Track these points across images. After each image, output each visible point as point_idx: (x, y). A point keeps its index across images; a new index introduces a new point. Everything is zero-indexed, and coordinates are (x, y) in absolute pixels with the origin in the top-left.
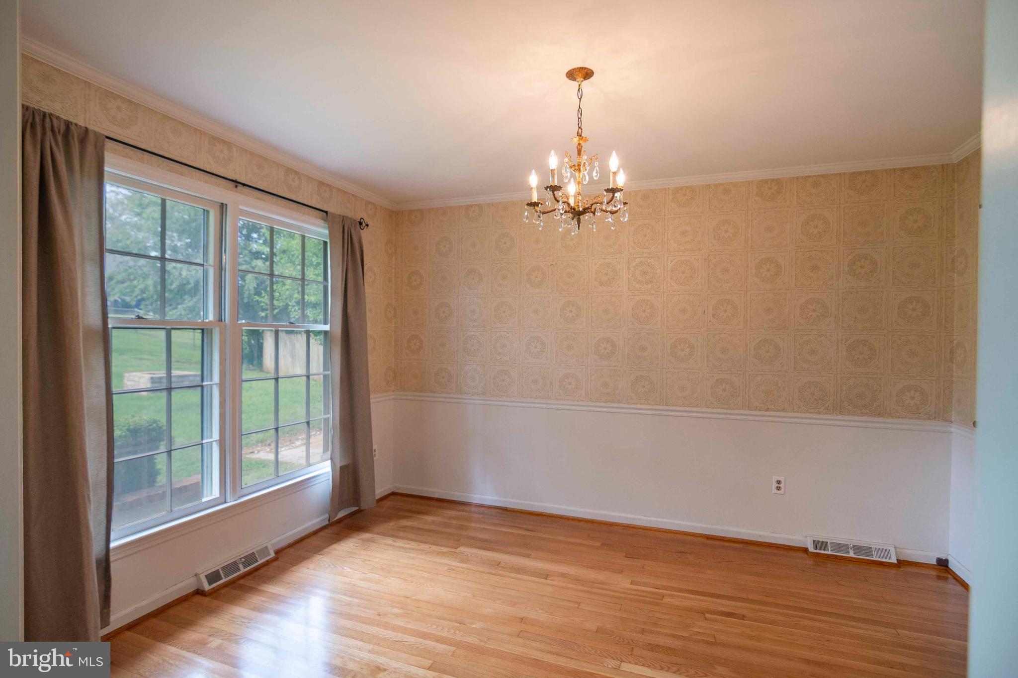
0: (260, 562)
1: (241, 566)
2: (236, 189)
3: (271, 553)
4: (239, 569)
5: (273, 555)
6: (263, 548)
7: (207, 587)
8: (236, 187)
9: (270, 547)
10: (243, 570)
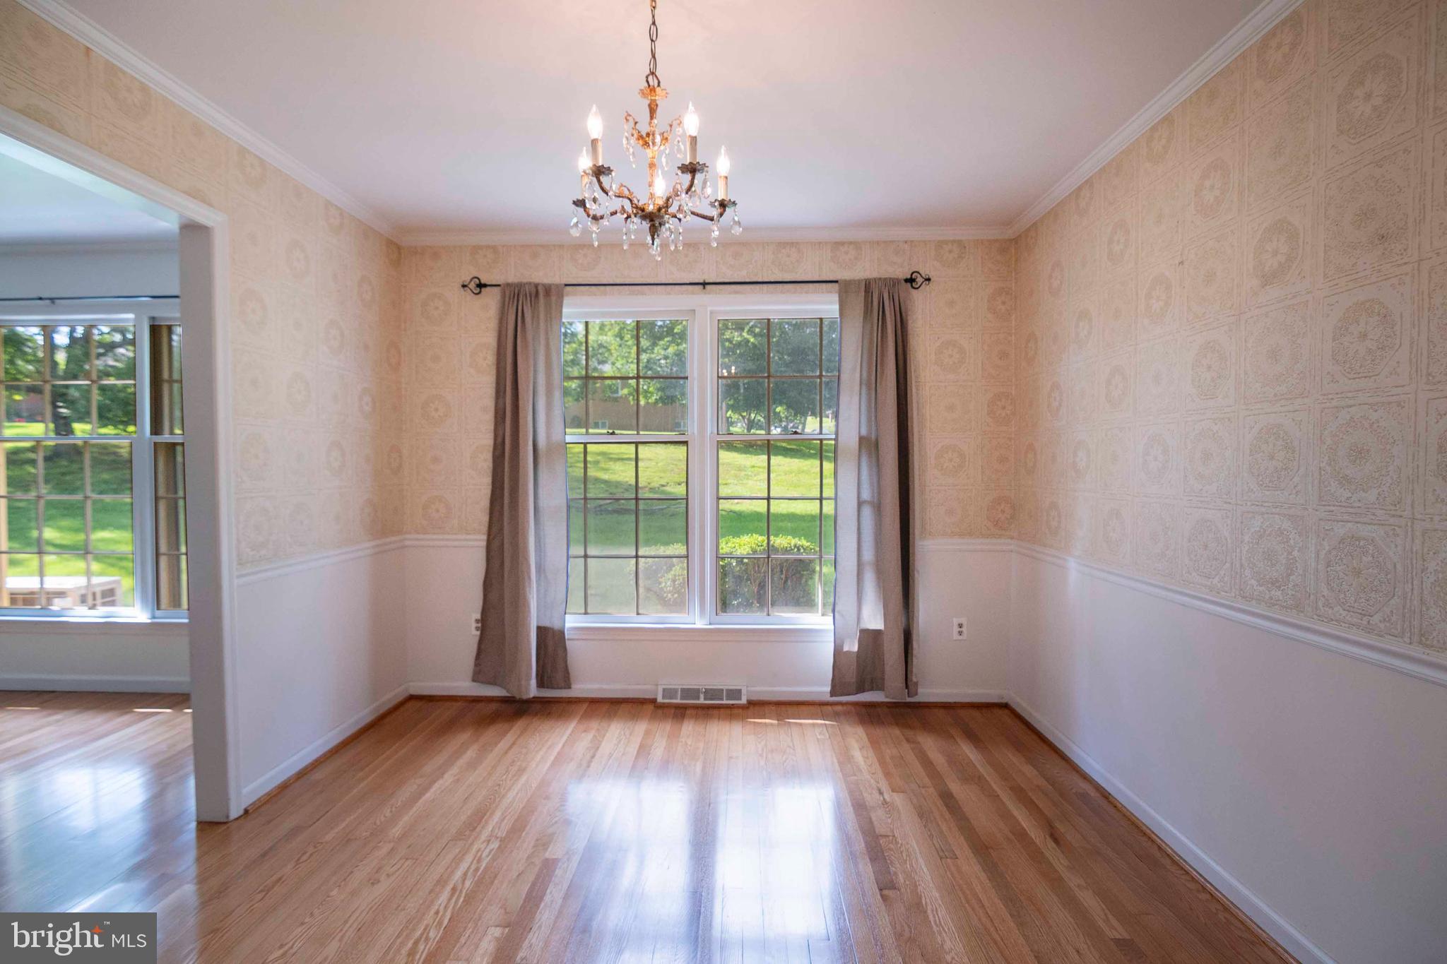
0: (725, 702)
1: (702, 696)
2: (704, 291)
3: (743, 698)
4: (698, 698)
5: (744, 701)
6: (736, 690)
7: (660, 699)
8: (704, 288)
9: (744, 692)
10: (702, 701)
